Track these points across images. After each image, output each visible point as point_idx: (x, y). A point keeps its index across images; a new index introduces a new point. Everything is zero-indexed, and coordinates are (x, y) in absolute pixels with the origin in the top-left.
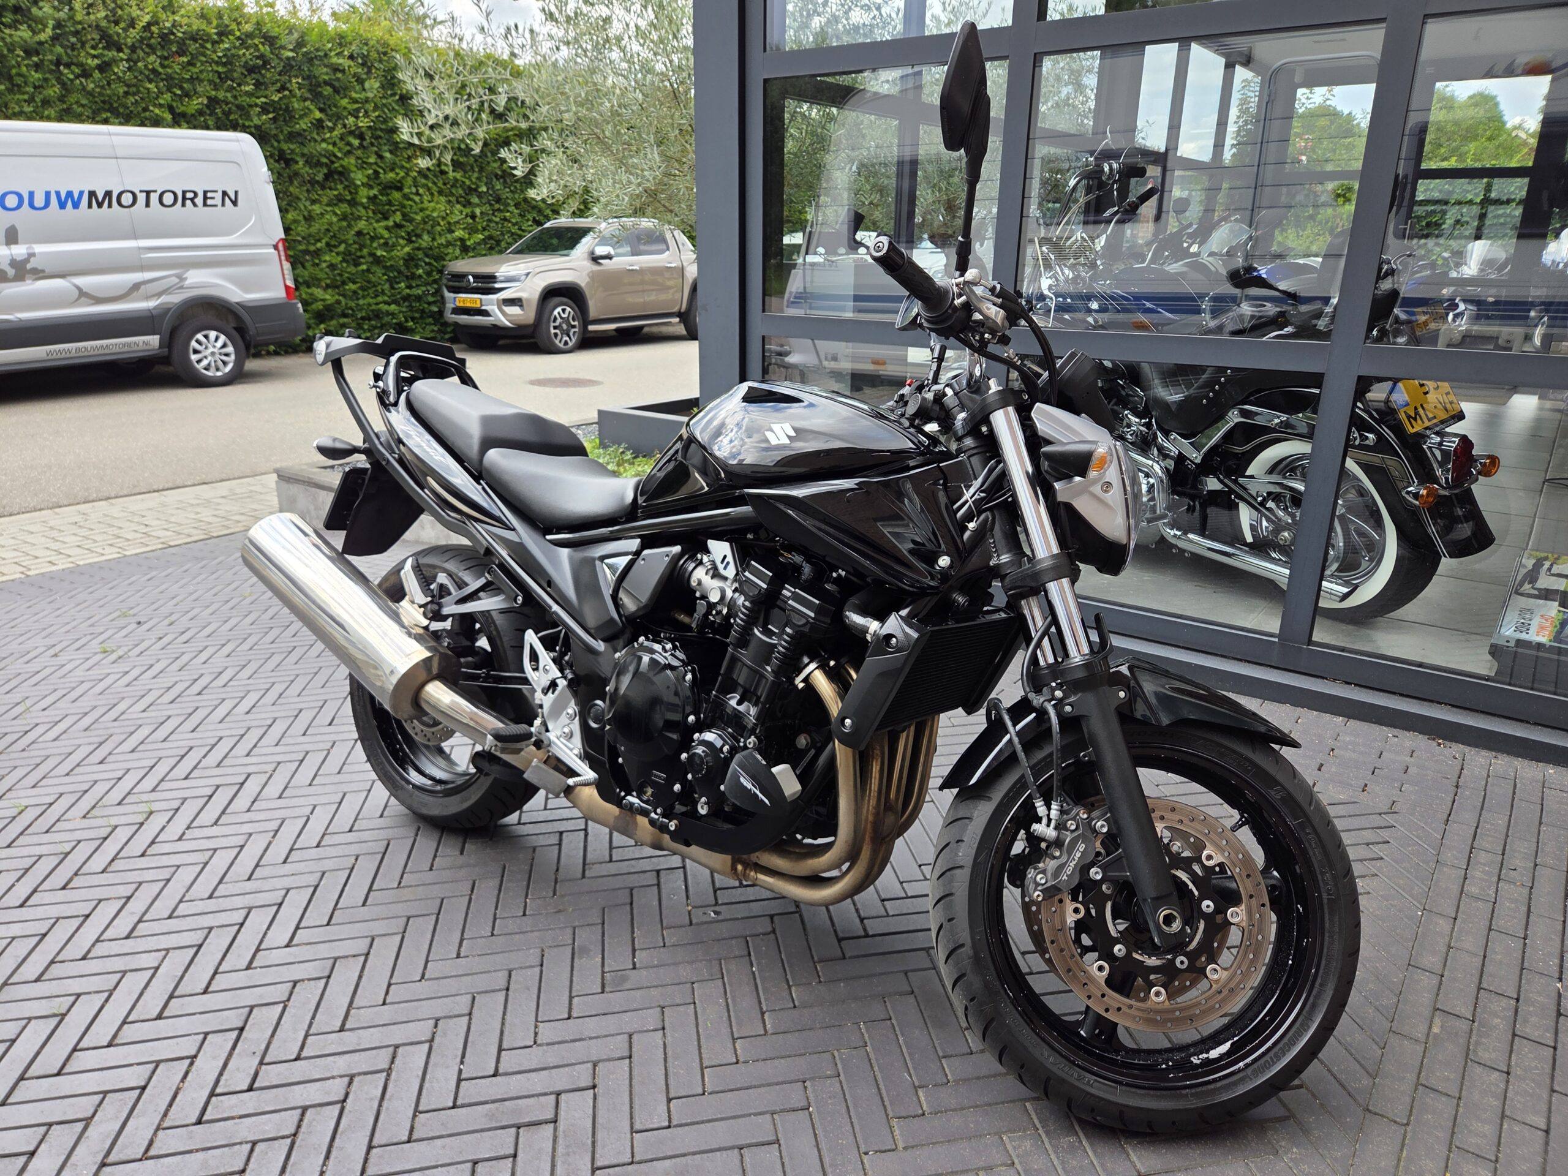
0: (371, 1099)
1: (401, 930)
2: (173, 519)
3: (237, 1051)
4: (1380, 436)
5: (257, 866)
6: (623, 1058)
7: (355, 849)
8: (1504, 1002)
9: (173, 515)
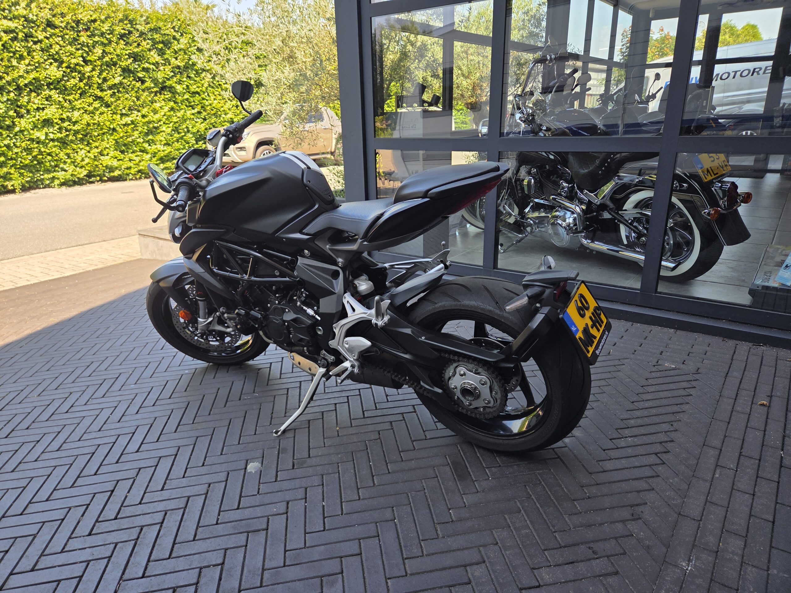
0: (176, 521)
1: (193, 443)
2: (88, 258)
3: (109, 501)
4: (690, 185)
5: (123, 415)
6: (302, 499)
7: (172, 406)
8: (752, 461)
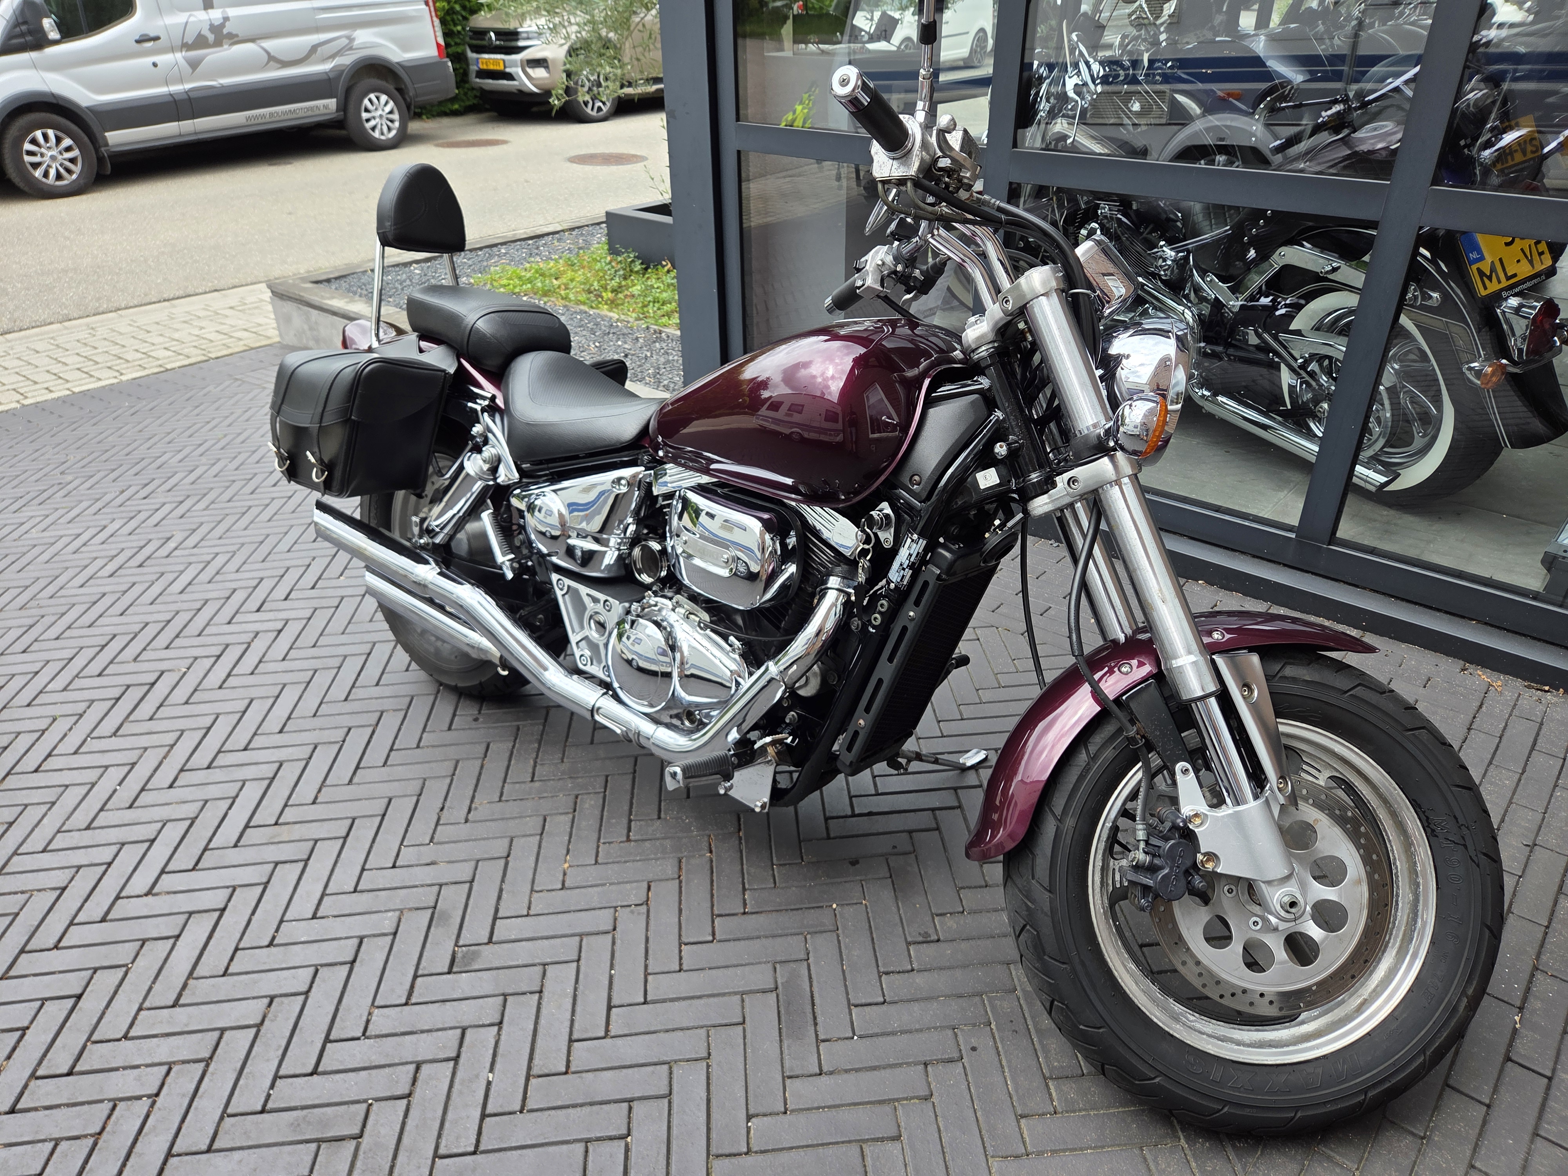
0: (184, 1095)
2: (176, 336)
3: (68, 1024)
4: (1445, 296)
5: (143, 790)
9: (177, 330)
